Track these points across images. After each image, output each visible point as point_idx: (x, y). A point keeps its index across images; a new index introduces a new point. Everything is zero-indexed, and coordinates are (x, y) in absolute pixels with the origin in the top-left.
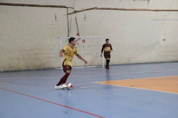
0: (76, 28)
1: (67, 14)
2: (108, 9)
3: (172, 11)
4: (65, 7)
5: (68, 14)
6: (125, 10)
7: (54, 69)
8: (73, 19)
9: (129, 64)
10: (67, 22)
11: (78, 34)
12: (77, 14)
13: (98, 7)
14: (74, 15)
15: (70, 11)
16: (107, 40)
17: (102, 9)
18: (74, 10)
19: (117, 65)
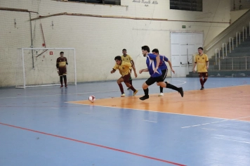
0: (41, 37)
1: (29, 19)
2: (81, 15)
3: (153, 19)
4: (27, 11)
5: (31, 20)
6: (101, 17)
7: (14, 87)
8: (38, 26)
9: (106, 81)
10: (30, 30)
11: (44, 45)
12: (42, 20)
13: (68, 12)
14: (38, 22)
15: (34, 16)
16: (62, 53)
17: (73, 15)
18: (39, 15)
19: (92, 82)
